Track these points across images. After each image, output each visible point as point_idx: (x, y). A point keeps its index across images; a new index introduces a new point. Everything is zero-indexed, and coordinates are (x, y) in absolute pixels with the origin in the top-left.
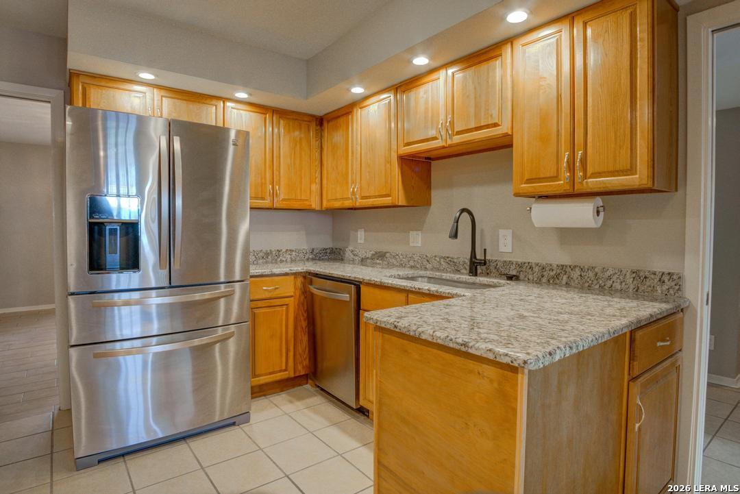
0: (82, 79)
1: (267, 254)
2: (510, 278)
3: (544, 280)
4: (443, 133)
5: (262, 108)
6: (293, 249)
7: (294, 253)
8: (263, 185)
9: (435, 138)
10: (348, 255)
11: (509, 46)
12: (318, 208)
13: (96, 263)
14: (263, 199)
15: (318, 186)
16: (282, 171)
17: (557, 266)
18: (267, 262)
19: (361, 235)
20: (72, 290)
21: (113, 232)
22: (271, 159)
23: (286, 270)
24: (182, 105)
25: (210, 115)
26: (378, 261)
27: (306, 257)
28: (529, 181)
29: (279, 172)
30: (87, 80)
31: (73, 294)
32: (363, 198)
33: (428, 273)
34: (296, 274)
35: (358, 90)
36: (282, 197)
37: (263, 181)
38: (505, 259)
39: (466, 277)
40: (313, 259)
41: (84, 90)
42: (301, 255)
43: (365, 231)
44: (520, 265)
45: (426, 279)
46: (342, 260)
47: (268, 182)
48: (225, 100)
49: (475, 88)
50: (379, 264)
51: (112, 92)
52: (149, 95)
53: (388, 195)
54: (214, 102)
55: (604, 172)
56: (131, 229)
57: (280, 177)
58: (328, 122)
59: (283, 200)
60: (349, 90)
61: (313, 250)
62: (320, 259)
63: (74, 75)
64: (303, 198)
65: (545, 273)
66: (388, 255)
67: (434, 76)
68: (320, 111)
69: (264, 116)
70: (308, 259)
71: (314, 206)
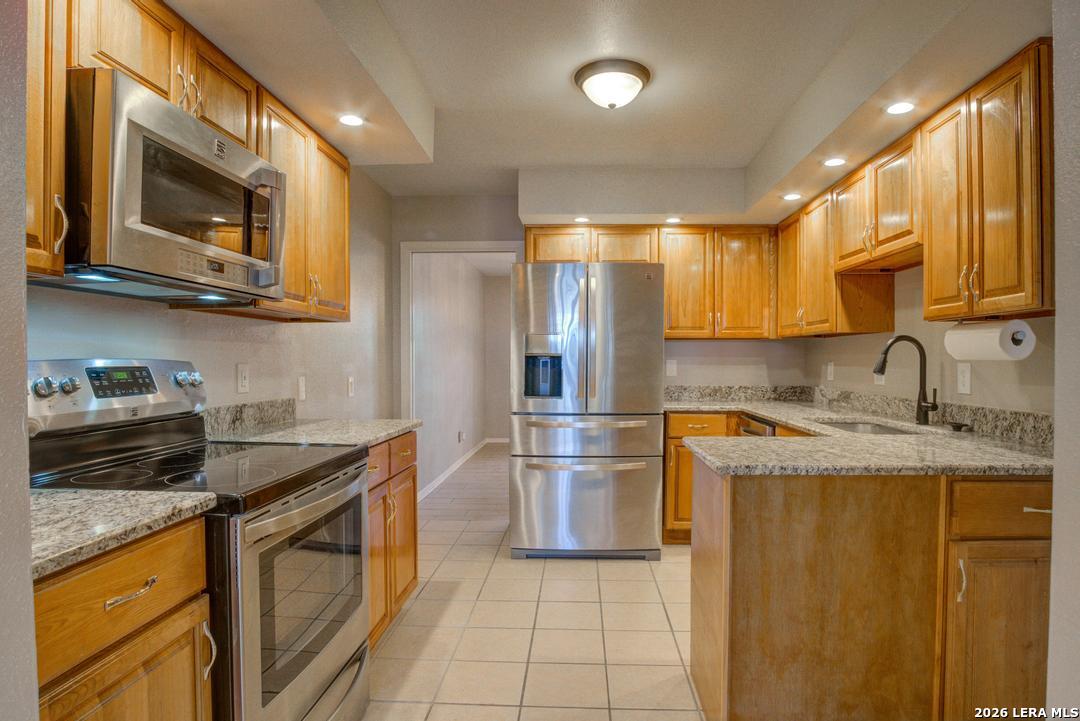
0: (534, 231)
1: (716, 391)
2: (958, 427)
3: (998, 433)
4: (868, 244)
5: (701, 229)
6: (749, 386)
7: (749, 391)
8: (703, 313)
9: (862, 251)
10: (817, 395)
11: (919, 131)
12: (773, 336)
13: (530, 390)
14: (701, 328)
15: (773, 310)
16: (724, 296)
17: (1011, 414)
18: (714, 400)
19: (831, 369)
20: (515, 410)
21: (545, 364)
22: (712, 282)
23: (717, 407)
24: (616, 240)
25: (643, 249)
26: (843, 404)
27: (766, 397)
28: (937, 301)
29: (722, 298)
30: (537, 232)
31: (515, 414)
32: (809, 324)
33: (875, 420)
34: (729, 414)
35: (793, 197)
36: (725, 325)
37: (702, 308)
38: (964, 403)
39: (911, 426)
40: (775, 399)
41: (535, 239)
42: (760, 394)
43: (835, 365)
44: (975, 411)
45: (869, 427)
46: (812, 401)
47: (707, 308)
48: (659, 226)
49: (893, 189)
50: (844, 407)
51: (555, 239)
52: (587, 235)
53: (826, 321)
54: (648, 231)
55: (997, 289)
56: (556, 361)
57: (722, 302)
58: (782, 231)
59: (727, 328)
60: (781, 198)
61: (776, 388)
62: (785, 400)
63: (528, 229)
64: (752, 325)
65: (999, 423)
66: (852, 396)
67: (861, 174)
68: (774, 221)
69: (703, 236)
70: (769, 399)
71: (766, 335)
